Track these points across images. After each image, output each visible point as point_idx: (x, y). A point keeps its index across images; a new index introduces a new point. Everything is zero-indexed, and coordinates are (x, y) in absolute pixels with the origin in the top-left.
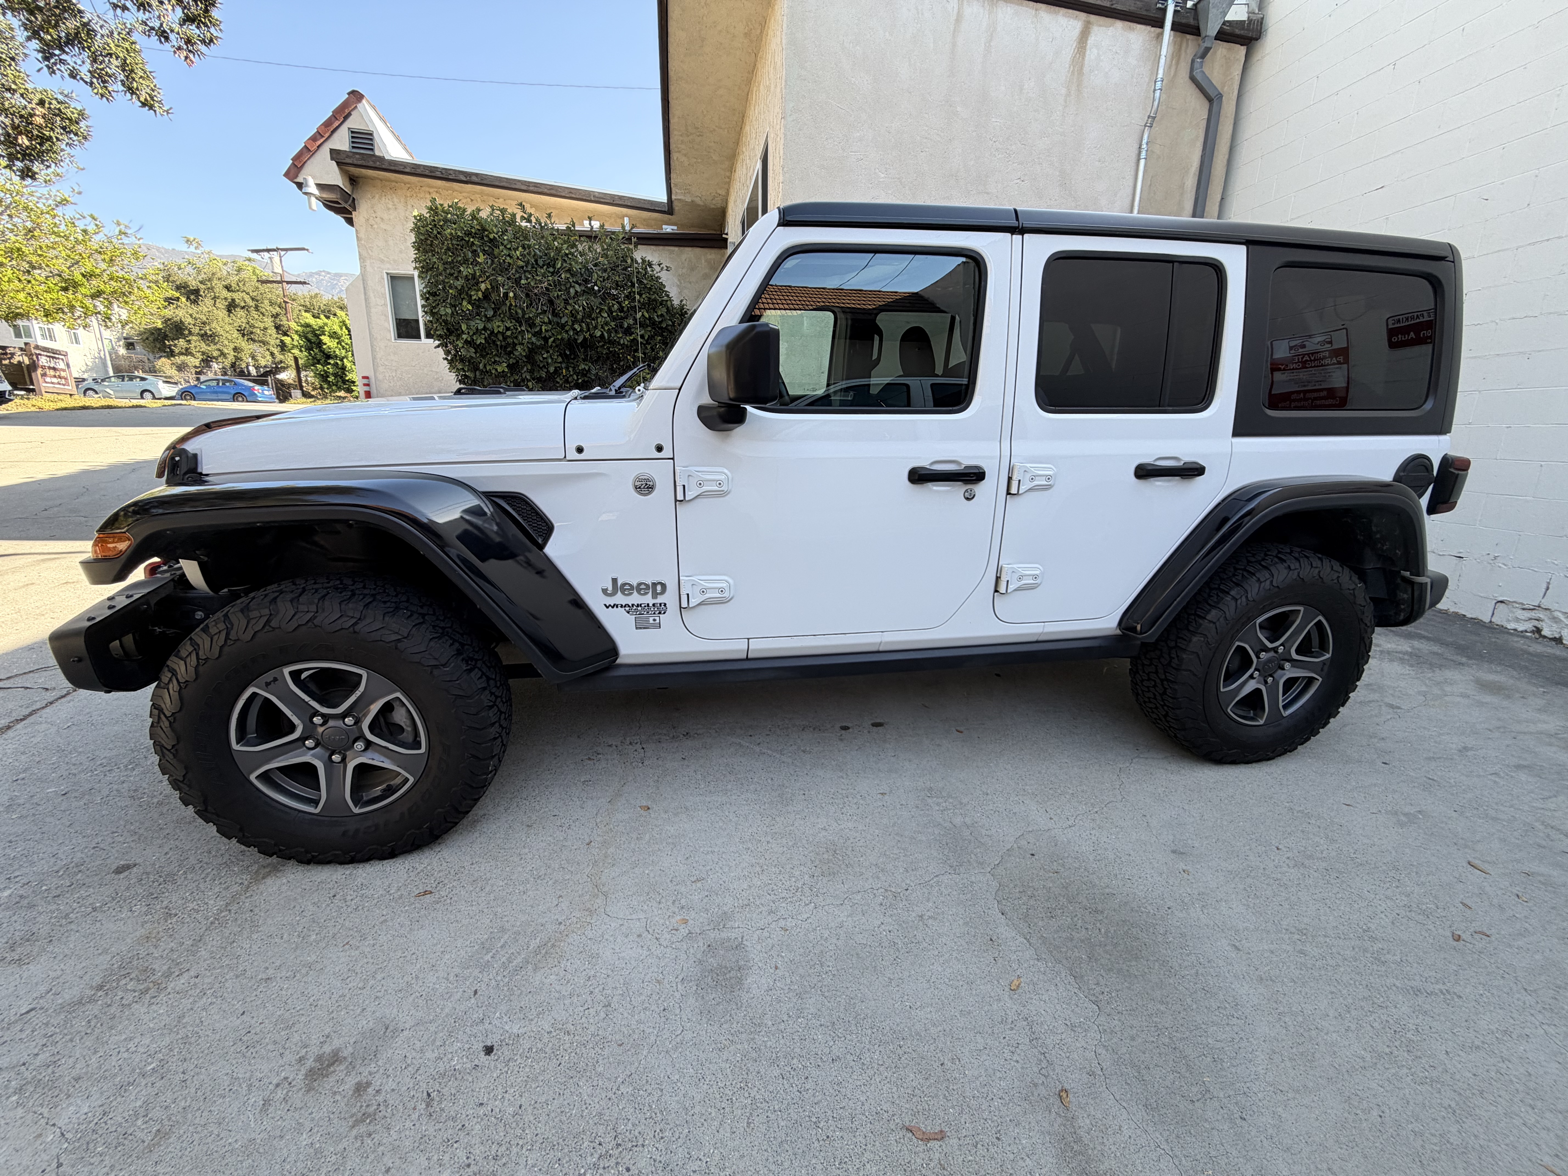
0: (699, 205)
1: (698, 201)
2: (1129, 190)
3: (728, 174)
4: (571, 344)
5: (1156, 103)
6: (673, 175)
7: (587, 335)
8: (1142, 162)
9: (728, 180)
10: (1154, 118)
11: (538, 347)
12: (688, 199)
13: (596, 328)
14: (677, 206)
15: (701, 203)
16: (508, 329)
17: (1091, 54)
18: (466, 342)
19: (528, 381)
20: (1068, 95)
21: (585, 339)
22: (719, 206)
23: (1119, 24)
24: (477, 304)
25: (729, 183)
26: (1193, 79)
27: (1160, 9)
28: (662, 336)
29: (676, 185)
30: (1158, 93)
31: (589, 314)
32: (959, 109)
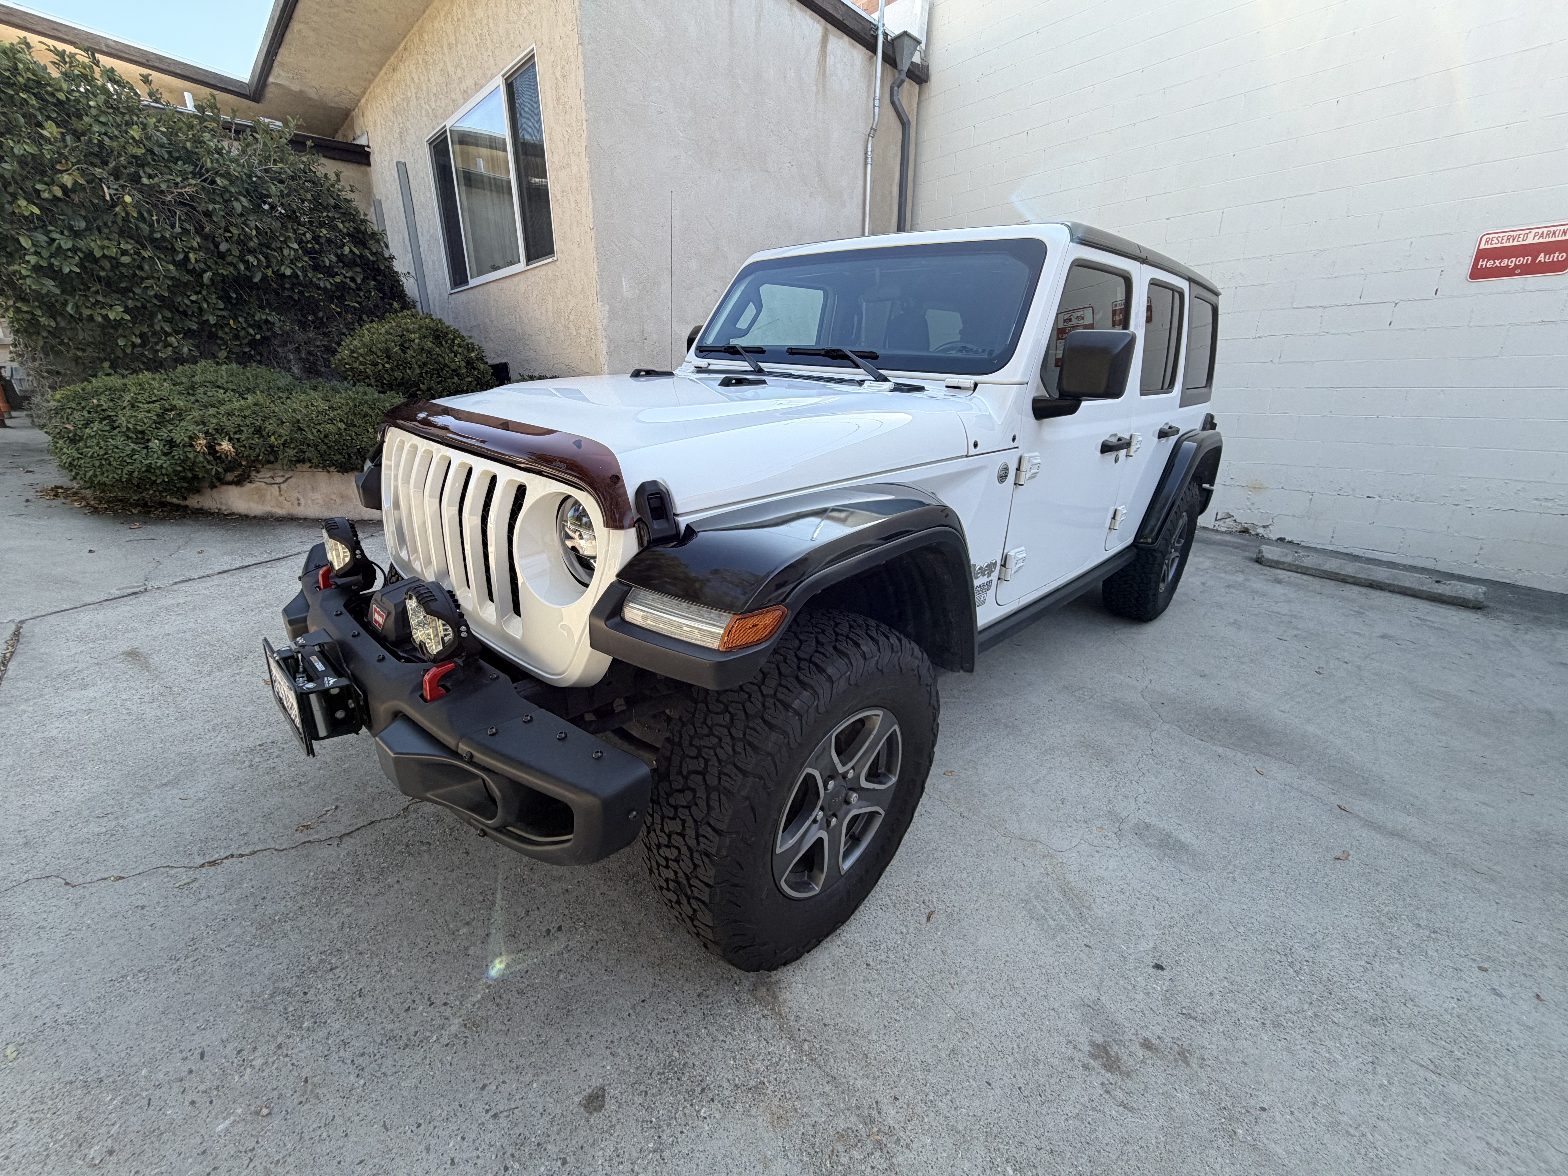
0: (310, 99)
1: (312, 93)
2: (861, 189)
3: (374, 70)
4: (243, 282)
5: (876, 118)
6: (283, 54)
7: (269, 272)
8: (869, 167)
9: (370, 77)
10: (875, 130)
11: (186, 284)
12: (295, 87)
13: (282, 262)
14: (271, 93)
15: (316, 98)
16: (124, 253)
17: (830, 60)
18: (37, 268)
19: (167, 334)
20: (817, 93)
21: (264, 278)
22: (343, 106)
23: (846, 38)
24: (50, 208)
25: (371, 82)
26: (893, 103)
27: (872, 35)
28: (375, 280)
29: (282, 65)
30: (877, 109)
31: (267, 241)
32: (740, 82)
